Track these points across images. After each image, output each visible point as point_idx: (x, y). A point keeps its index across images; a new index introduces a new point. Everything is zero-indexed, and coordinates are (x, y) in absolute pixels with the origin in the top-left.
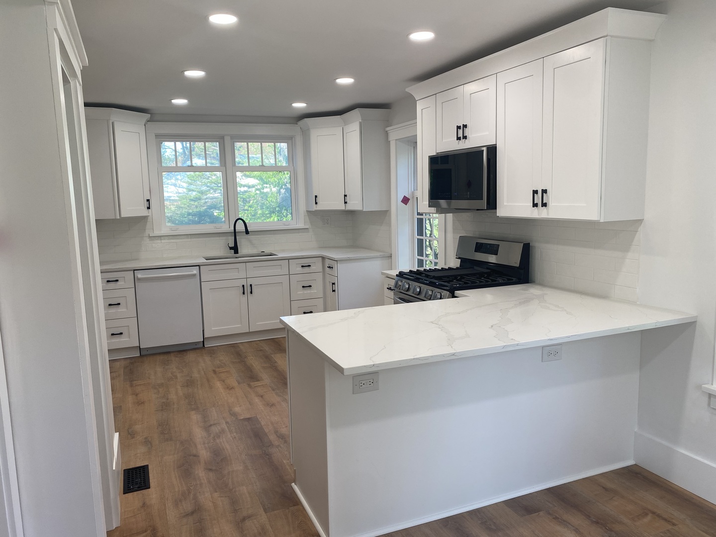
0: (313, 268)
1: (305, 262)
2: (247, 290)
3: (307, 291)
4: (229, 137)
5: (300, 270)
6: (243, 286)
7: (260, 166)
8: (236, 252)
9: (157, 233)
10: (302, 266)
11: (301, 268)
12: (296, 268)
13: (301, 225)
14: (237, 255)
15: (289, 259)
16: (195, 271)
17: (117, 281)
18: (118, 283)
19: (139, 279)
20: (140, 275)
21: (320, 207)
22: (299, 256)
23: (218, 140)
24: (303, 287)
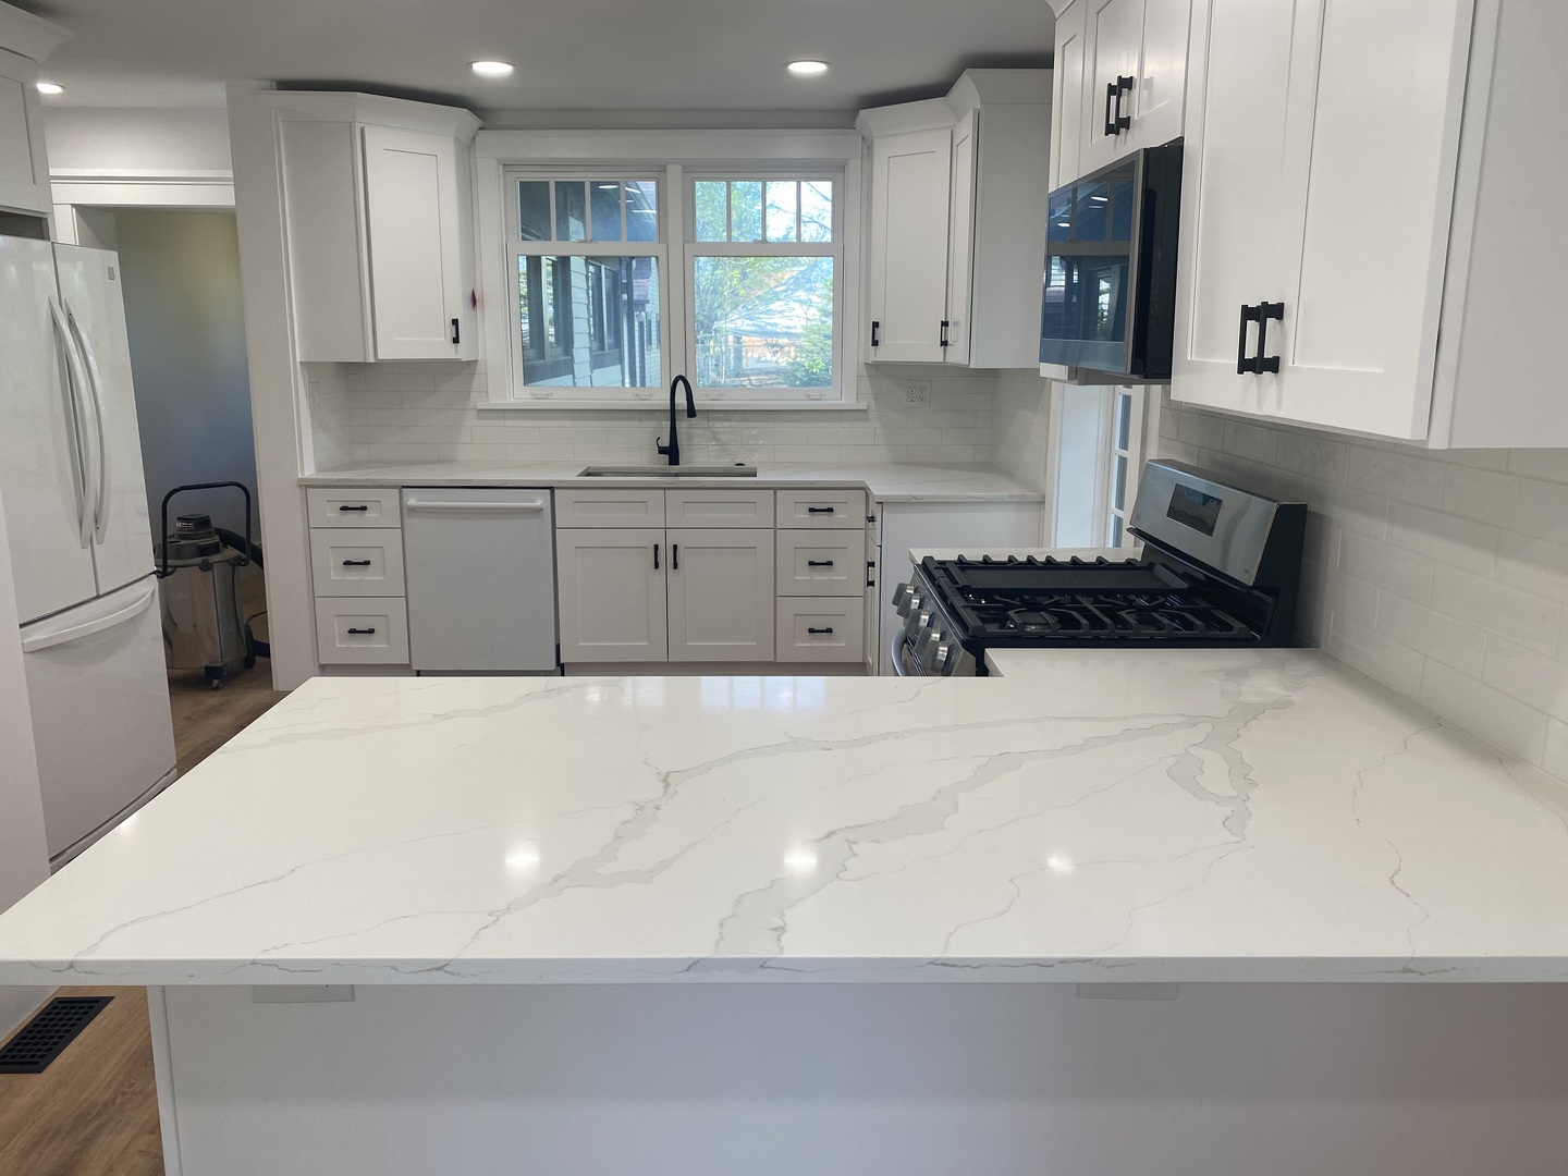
0: (840, 516)
1: (821, 498)
2: (665, 558)
3: (821, 576)
4: (679, 167)
5: (804, 517)
6: (656, 547)
7: (755, 241)
8: (674, 460)
9: (495, 402)
10: (812, 510)
11: (807, 515)
12: (793, 512)
13: (847, 401)
14: (675, 468)
15: (775, 489)
16: (540, 500)
17: (364, 508)
18: (368, 514)
19: (412, 510)
20: (413, 499)
21: (885, 354)
22: (804, 482)
23: (655, 175)
24: (812, 564)
